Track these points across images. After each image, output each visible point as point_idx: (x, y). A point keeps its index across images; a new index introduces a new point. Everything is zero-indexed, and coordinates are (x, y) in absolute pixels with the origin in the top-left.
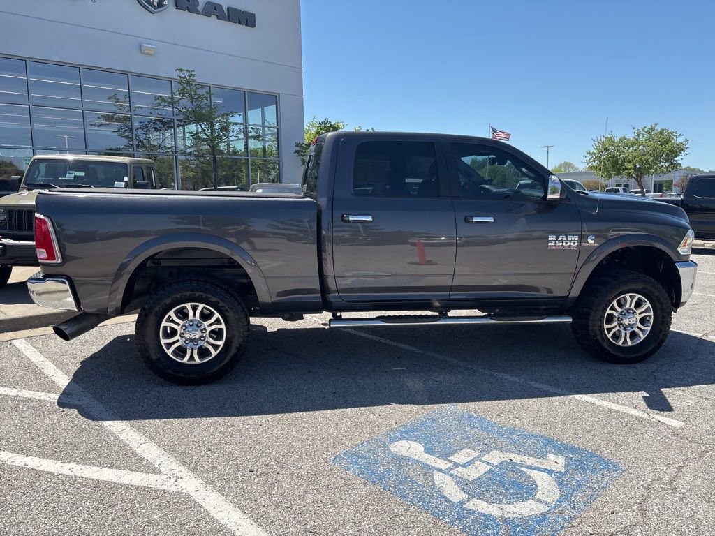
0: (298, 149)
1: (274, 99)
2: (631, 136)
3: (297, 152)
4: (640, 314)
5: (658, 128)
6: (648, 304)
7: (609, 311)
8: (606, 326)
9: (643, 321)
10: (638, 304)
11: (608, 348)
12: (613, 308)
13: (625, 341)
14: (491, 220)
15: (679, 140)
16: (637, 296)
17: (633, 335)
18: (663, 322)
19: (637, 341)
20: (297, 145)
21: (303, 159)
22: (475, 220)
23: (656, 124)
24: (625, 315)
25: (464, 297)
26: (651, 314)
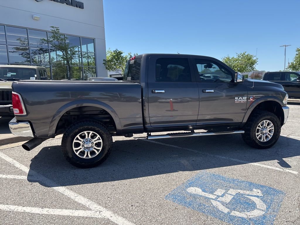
0: (104, 62)
1: (93, 41)
2: (236, 57)
3: (104, 63)
4: (269, 128)
5: (246, 54)
6: (272, 124)
7: (258, 128)
8: (257, 134)
9: (270, 131)
10: (268, 125)
11: (258, 143)
12: (259, 127)
13: (264, 140)
14: (213, 91)
15: (254, 59)
16: (268, 121)
17: (267, 137)
18: (278, 131)
19: (268, 140)
20: (104, 60)
21: (106, 67)
22: (207, 91)
23: (245, 52)
24: (263, 129)
25: (202, 124)
26: (273, 128)
